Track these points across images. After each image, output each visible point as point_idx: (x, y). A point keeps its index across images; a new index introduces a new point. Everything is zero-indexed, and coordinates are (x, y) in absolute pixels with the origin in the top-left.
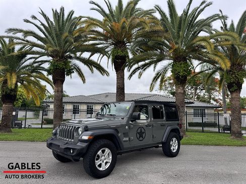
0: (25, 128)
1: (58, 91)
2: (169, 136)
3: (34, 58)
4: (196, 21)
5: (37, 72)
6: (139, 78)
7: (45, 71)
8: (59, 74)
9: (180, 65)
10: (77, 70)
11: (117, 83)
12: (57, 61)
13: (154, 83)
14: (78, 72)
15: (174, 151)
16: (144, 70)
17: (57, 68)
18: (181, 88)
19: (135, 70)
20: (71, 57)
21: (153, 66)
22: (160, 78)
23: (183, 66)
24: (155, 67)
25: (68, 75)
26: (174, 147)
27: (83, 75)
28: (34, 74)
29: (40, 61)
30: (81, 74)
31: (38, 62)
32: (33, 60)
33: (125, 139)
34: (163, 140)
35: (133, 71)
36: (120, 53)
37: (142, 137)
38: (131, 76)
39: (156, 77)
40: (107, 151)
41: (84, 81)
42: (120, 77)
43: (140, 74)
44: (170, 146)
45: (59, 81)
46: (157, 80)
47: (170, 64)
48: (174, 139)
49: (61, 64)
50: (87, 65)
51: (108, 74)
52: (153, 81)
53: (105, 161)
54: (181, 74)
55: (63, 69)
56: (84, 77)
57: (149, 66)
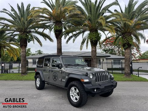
3: (11, 33)
5: (13, 41)
6: (73, 42)
10: (36, 39)
11: (57, 46)
12: (22, 34)
13: (82, 45)
19: (69, 38)
25: (29, 42)
27: (40, 41)
28: (12, 42)
29: (14, 35)
31: (13, 35)
32: (11, 34)
36: (58, 28)
38: (67, 41)
41: (41, 45)
43: (74, 40)
46: (84, 43)
49: (24, 36)
51: (53, 41)
55: (26, 39)
56: (41, 43)
57: (78, 35)
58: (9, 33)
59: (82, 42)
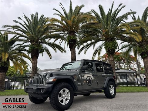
0: (13, 89)
1: (34, 63)
2: (108, 83)
3: (19, 44)
4: (116, 18)
6: (85, 54)
7: (26, 51)
8: (35, 52)
9: (110, 43)
10: (46, 51)
11: (71, 56)
12: (34, 44)
13: (94, 57)
14: (47, 52)
15: (113, 94)
16: (88, 49)
17: (33, 49)
18: (112, 57)
19: (82, 49)
20: (42, 42)
21: (93, 46)
22: (98, 53)
23: (111, 43)
24: (94, 47)
25: (40, 53)
26: (112, 92)
27: (50, 54)
30: (49, 53)
31: (22, 46)
32: (19, 46)
33: (78, 84)
34: (105, 86)
35: (81, 49)
36: (72, 38)
37: (90, 83)
38: (79, 52)
39: (95, 52)
40: (67, 91)
41: (51, 57)
42: (73, 52)
43: (85, 52)
44: (109, 90)
45: (35, 57)
46: (96, 54)
47: (103, 44)
48: (112, 86)
49: (36, 46)
50: (53, 47)
51: (65, 52)
52: (93, 55)
53: (65, 98)
54: (111, 48)
55: (38, 49)
56: (50, 55)
57: (90, 46)
58: (18, 45)
59: (94, 53)
